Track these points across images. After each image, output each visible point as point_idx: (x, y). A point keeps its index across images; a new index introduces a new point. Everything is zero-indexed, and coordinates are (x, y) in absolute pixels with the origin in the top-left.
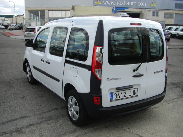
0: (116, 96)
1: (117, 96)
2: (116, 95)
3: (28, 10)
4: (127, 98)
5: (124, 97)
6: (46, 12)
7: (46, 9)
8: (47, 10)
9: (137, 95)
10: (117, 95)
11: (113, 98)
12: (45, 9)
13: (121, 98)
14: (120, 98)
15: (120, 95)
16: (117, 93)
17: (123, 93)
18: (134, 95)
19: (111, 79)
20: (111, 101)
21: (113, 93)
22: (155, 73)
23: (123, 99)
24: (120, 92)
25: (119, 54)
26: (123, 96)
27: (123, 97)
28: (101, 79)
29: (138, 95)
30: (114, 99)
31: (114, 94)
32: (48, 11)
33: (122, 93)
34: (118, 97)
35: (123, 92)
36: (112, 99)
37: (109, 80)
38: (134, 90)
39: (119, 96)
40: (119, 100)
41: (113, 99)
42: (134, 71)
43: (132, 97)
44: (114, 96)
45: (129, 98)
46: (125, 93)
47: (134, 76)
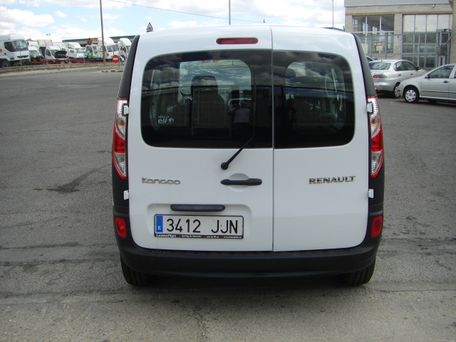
0: (171, 225)
1: (175, 227)
2: (170, 222)
3: (351, 14)
4: (204, 237)
5: (194, 231)
6: (397, 19)
7: (398, 11)
8: (399, 13)
9: (239, 233)
10: (175, 223)
11: (162, 228)
12: (395, 10)
13: (185, 232)
14: (183, 233)
15: (183, 224)
16: (176, 219)
17: (191, 222)
18: (228, 233)
19: (153, 182)
20: (155, 235)
21: (164, 217)
22: (311, 181)
23: (192, 237)
24: (184, 219)
25: (170, 120)
26: (192, 229)
27: (191, 232)
28: (127, 177)
29: (242, 237)
30: (165, 231)
31: (165, 219)
32: (403, 15)
33: (188, 221)
34: (176, 229)
35: (192, 219)
36: (158, 231)
37: (147, 182)
38: (229, 219)
39: (179, 228)
40: (178, 236)
41: (161, 231)
42: (225, 166)
43: (221, 237)
44: (166, 225)
45: (210, 237)
46: (197, 223)
47: (226, 182)
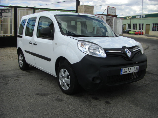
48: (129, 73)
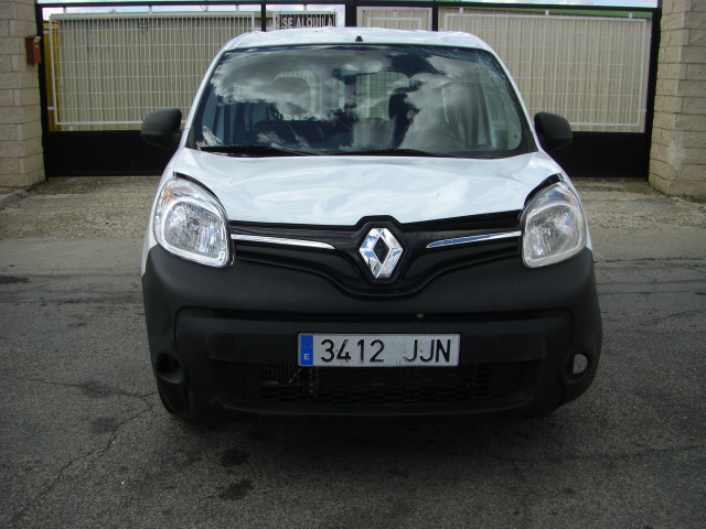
48: (367, 363)
